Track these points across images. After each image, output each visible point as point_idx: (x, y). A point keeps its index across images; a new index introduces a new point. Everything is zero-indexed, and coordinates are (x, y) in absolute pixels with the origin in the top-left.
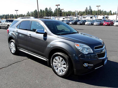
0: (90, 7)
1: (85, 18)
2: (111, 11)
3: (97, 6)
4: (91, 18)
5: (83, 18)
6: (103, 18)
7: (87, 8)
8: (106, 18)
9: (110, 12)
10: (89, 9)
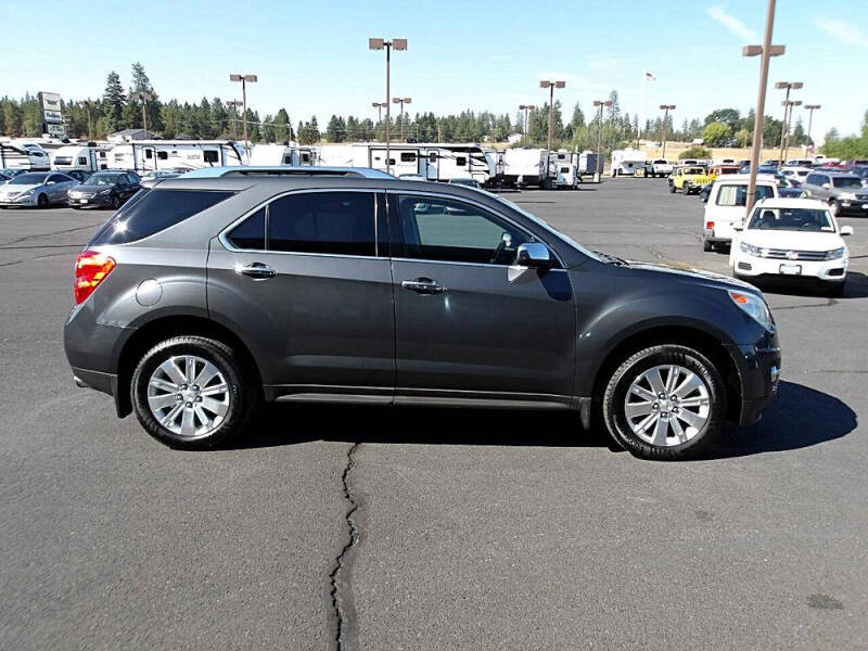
0: (139, 72)
1: (163, 156)
2: (283, 112)
3: (233, 78)
4: (211, 157)
5: (149, 155)
6: (288, 159)
7: (114, 78)
8: (305, 158)
9: (277, 121)
10: (134, 86)
